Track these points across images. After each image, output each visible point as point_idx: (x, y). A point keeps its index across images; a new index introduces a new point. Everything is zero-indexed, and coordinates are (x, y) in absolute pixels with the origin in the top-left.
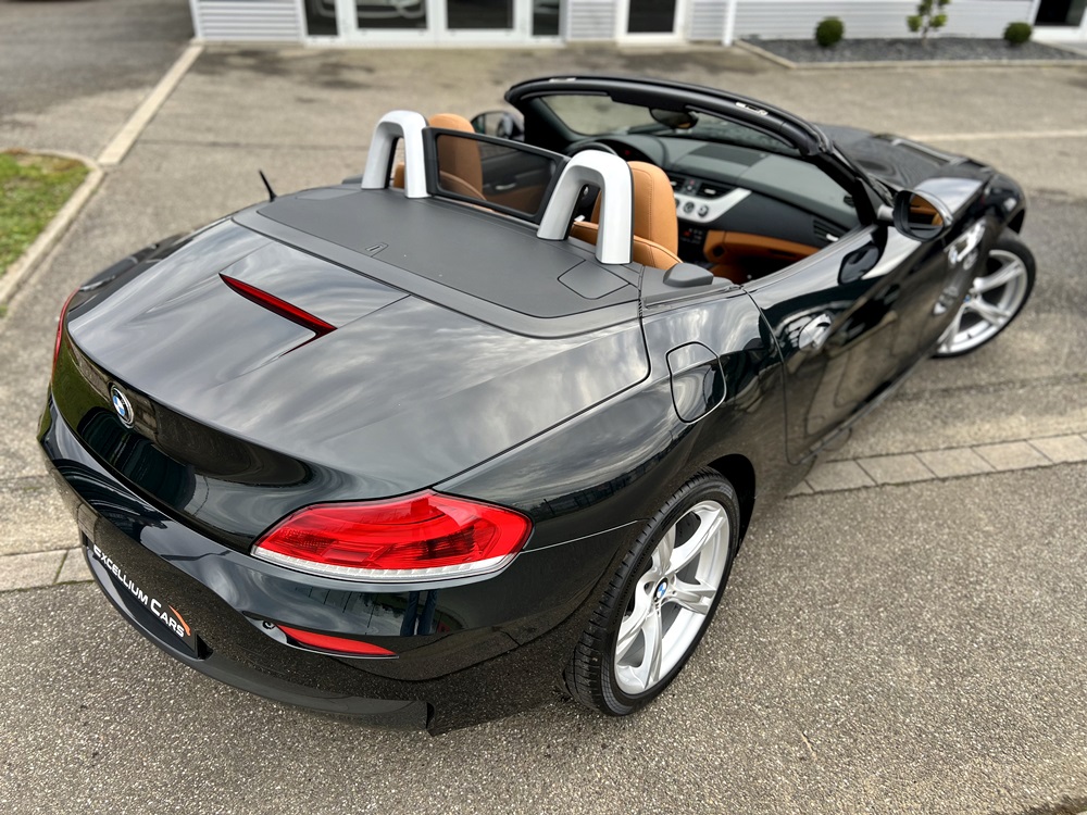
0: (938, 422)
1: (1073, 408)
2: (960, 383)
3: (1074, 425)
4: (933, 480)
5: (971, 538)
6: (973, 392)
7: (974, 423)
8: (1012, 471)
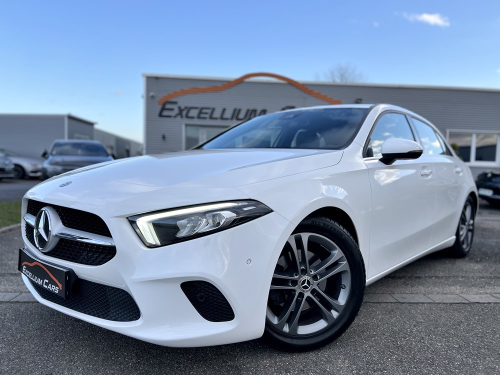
0: (409, 285)
1: (490, 286)
2: (427, 275)
3: (489, 291)
4: (396, 302)
5: (408, 322)
6: (433, 278)
7: (429, 287)
8: (445, 303)
